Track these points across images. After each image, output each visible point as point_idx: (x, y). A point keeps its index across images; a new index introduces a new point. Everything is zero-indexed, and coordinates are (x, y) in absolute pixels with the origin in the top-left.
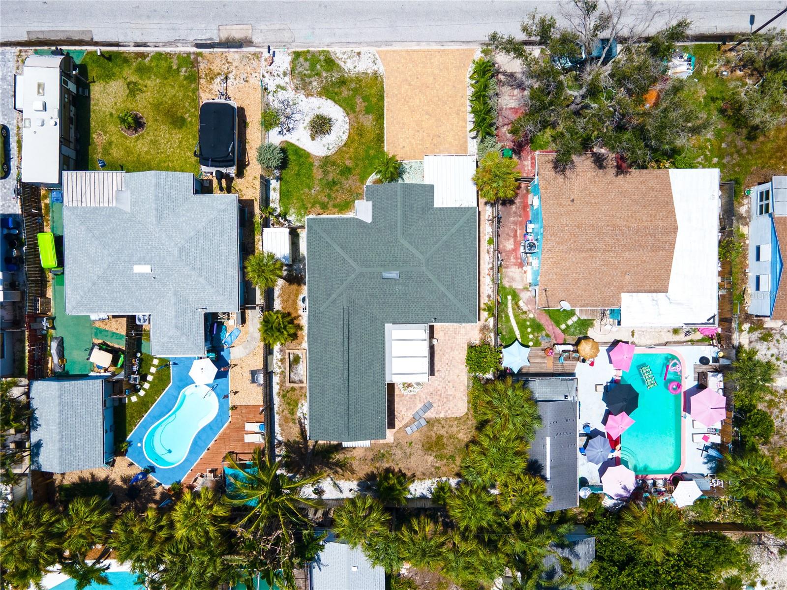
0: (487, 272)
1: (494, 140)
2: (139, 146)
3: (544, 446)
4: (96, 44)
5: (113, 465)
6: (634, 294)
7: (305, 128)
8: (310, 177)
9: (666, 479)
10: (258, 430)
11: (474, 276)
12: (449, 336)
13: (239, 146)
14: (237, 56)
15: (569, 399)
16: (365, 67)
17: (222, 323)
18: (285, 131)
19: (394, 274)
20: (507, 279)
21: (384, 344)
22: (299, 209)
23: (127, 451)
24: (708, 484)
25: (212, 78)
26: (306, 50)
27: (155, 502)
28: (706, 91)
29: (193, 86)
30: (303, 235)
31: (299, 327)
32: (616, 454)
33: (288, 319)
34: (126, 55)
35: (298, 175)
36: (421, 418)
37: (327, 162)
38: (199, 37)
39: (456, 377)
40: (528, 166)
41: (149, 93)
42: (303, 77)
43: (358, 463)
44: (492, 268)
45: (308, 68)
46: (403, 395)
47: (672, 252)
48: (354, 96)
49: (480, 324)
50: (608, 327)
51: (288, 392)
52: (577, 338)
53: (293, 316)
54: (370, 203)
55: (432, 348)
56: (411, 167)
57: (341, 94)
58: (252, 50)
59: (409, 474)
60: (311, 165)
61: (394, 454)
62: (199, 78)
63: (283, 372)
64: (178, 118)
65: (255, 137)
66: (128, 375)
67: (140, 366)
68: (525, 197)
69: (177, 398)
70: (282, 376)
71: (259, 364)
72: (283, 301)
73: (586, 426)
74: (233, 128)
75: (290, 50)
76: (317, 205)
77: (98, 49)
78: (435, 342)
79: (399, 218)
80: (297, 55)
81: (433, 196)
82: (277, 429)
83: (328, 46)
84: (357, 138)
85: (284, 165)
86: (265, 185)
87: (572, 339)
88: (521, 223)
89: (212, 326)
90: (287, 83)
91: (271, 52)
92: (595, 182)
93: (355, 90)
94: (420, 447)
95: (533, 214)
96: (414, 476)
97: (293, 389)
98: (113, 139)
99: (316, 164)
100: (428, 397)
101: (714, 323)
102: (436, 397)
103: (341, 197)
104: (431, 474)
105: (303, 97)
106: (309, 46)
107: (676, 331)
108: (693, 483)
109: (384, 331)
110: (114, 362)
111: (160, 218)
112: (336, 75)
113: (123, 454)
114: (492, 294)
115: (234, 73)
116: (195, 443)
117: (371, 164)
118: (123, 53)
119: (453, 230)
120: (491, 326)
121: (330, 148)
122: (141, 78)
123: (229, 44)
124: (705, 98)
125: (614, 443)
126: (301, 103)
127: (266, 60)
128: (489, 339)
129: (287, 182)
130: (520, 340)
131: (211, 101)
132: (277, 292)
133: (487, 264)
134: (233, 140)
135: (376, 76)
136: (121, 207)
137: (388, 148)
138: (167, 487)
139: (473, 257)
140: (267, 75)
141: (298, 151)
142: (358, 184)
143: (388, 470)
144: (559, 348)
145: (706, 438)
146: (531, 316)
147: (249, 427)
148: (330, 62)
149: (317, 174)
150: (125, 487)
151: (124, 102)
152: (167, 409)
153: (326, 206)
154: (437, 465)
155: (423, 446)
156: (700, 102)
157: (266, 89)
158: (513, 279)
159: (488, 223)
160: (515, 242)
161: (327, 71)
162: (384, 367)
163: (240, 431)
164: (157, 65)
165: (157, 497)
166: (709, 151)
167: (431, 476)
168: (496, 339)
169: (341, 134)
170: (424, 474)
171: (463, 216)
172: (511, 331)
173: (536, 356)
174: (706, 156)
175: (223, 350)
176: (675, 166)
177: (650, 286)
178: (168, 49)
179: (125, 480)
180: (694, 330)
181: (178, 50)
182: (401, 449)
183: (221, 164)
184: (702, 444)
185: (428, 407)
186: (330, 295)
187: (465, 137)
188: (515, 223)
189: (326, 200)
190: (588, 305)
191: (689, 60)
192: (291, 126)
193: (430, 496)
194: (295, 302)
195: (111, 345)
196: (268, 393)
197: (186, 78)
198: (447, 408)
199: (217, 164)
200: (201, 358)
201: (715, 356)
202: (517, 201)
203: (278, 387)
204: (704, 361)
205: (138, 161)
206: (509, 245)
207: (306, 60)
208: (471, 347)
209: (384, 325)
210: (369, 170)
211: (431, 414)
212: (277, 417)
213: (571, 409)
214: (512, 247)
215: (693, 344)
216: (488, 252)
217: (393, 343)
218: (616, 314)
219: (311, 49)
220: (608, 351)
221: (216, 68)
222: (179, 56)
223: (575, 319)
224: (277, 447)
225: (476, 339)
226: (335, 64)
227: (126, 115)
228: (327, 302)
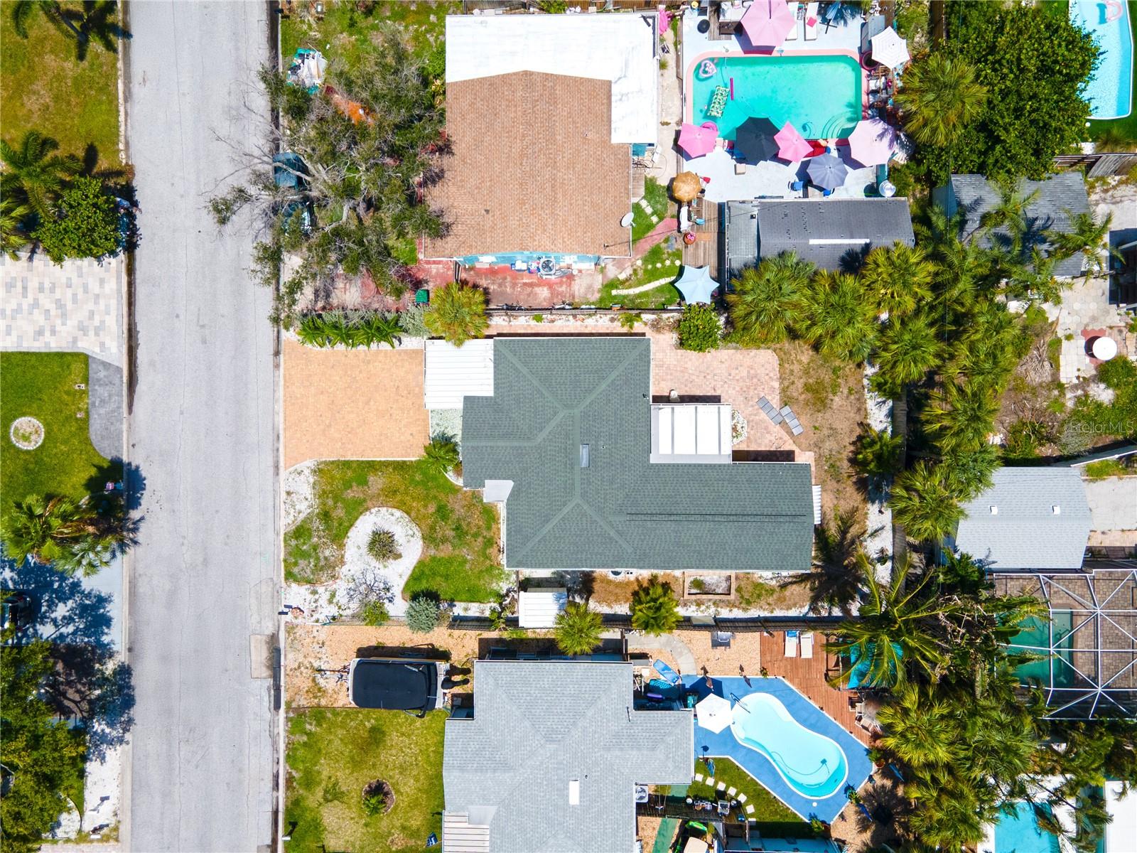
0: (579, 323)
1: (404, 315)
2: (408, 790)
3: (821, 247)
4: (275, 841)
5: (844, 842)
6: (613, 126)
7: (385, 567)
8: (450, 561)
9: (868, 76)
10: (795, 640)
11: (586, 342)
12: (667, 374)
13: (409, 656)
14: (290, 656)
15: (755, 212)
16: (306, 486)
17: (647, 686)
18: (389, 595)
19: (584, 452)
20: (589, 296)
21: (678, 465)
22: (493, 576)
23: (823, 822)
24: (877, 18)
25: (319, 689)
26: (283, 564)
27: (895, 786)
28: (342, 33)
29: (329, 715)
30: (527, 573)
31: (653, 581)
32: (832, 145)
33: (642, 594)
34: (289, 804)
35: (447, 577)
36: (780, 414)
37: (430, 538)
38: (266, 704)
39: (723, 366)
40: (438, 269)
41: (338, 774)
42: (318, 569)
43: (842, 502)
44: (575, 316)
45: (306, 562)
46: (748, 438)
47: (557, 77)
48: (344, 500)
49: (650, 334)
50: (656, 158)
51: (742, 597)
52: (670, 203)
53: (637, 588)
54: (487, 482)
55: (684, 399)
56: (438, 425)
57: (340, 518)
58: (282, 635)
59: (858, 431)
60: (433, 559)
61: (831, 451)
62: (319, 706)
63: (714, 604)
64: (371, 737)
65: (397, 635)
66: (719, 817)
67: (706, 799)
68: (479, 272)
69: (750, 750)
70: (721, 604)
71: (705, 636)
72: (617, 601)
73: (793, 187)
74: (387, 664)
75: (283, 584)
76: (488, 551)
77: (282, 839)
78: (674, 394)
79: (508, 444)
80: (289, 576)
81: (479, 398)
82: (793, 613)
83: (278, 534)
84: (399, 497)
85: (433, 596)
86: (459, 622)
87: (673, 208)
88: (515, 278)
89: (651, 699)
90: (326, 590)
91: (286, 610)
92: (462, 181)
93: (336, 499)
94: (820, 415)
95: (502, 262)
96: (861, 424)
97: (739, 590)
98: (398, 824)
99: (432, 552)
100: (751, 403)
101: (654, 18)
102: (751, 393)
103: (477, 520)
104: (858, 399)
105: (344, 570)
106: (279, 559)
107: (663, 66)
108: (875, 40)
109: (661, 465)
110: (699, 834)
111: (506, 766)
112: (317, 524)
113: (827, 828)
114: (609, 316)
115: (313, 661)
116: (812, 727)
117: (434, 478)
118: (287, 807)
119: (525, 370)
120: (654, 317)
121: (411, 532)
122: (319, 784)
123: (275, 666)
124: (351, 35)
125: (817, 148)
126: (352, 572)
127: (296, 618)
128: (671, 320)
129: (457, 593)
130: (673, 278)
131: (350, 692)
132: (606, 610)
133: (568, 323)
134: (402, 664)
135: (318, 471)
136: (490, 818)
137: (414, 455)
138: (874, 768)
139: (561, 343)
140: (316, 616)
141: (416, 576)
142: (460, 496)
143: (853, 461)
144: (685, 225)
145: (812, 23)
146: (639, 263)
147: (791, 651)
148: (300, 532)
149: (446, 551)
150: (873, 827)
151: (349, 808)
152: (765, 764)
153: (489, 541)
154: (846, 391)
155: (819, 411)
156: (357, 40)
157: (334, 618)
158: (590, 287)
159: (514, 322)
160: (538, 285)
161: (310, 536)
162: (711, 465)
163: (796, 662)
164: (303, 761)
165: (888, 783)
166: (421, 26)
167: (861, 401)
168: (672, 311)
169: (393, 518)
170: (859, 410)
171: (505, 357)
172: (660, 290)
173: (696, 256)
174: (427, 31)
175: (684, 685)
176: (441, 74)
177: (603, 104)
178: (282, 747)
179: (863, 827)
180: (662, 40)
181: (282, 734)
182: (823, 441)
183: (433, 682)
184: (819, 26)
185: (764, 403)
186: (611, 539)
187: (399, 353)
188: (514, 285)
189: (480, 539)
190: (627, 189)
191: (301, 56)
192: (382, 586)
193: (890, 403)
194: (619, 585)
195: (675, 838)
196: (744, 624)
197: (319, 724)
198: (767, 377)
199: (433, 687)
200: (695, 715)
201: (696, 13)
202: (484, 282)
203: (735, 610)
204: (703, 27)
205: (427, 792)
206: (543, 294)
207: (296, 564)
208: (682, 344)
209: (652, 465)
210: (442, 481)
211: (775, 400)
212: (778, 613)
213: (770, 211)
214: (545, 289)
215: (681, 43)
216: (553, 321)
217: (676, 452)
218: (638, 149)
219: (282, 557)
220: (688, 157)
221: (307, 684)
222: (290, 732)
223: (644, 203)
224: (820, 612)
225: (671, 338)
226: (302, 526)
227: (368, 806)
228: (620, 542)
